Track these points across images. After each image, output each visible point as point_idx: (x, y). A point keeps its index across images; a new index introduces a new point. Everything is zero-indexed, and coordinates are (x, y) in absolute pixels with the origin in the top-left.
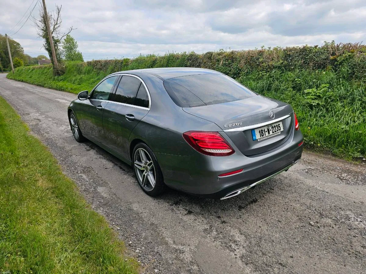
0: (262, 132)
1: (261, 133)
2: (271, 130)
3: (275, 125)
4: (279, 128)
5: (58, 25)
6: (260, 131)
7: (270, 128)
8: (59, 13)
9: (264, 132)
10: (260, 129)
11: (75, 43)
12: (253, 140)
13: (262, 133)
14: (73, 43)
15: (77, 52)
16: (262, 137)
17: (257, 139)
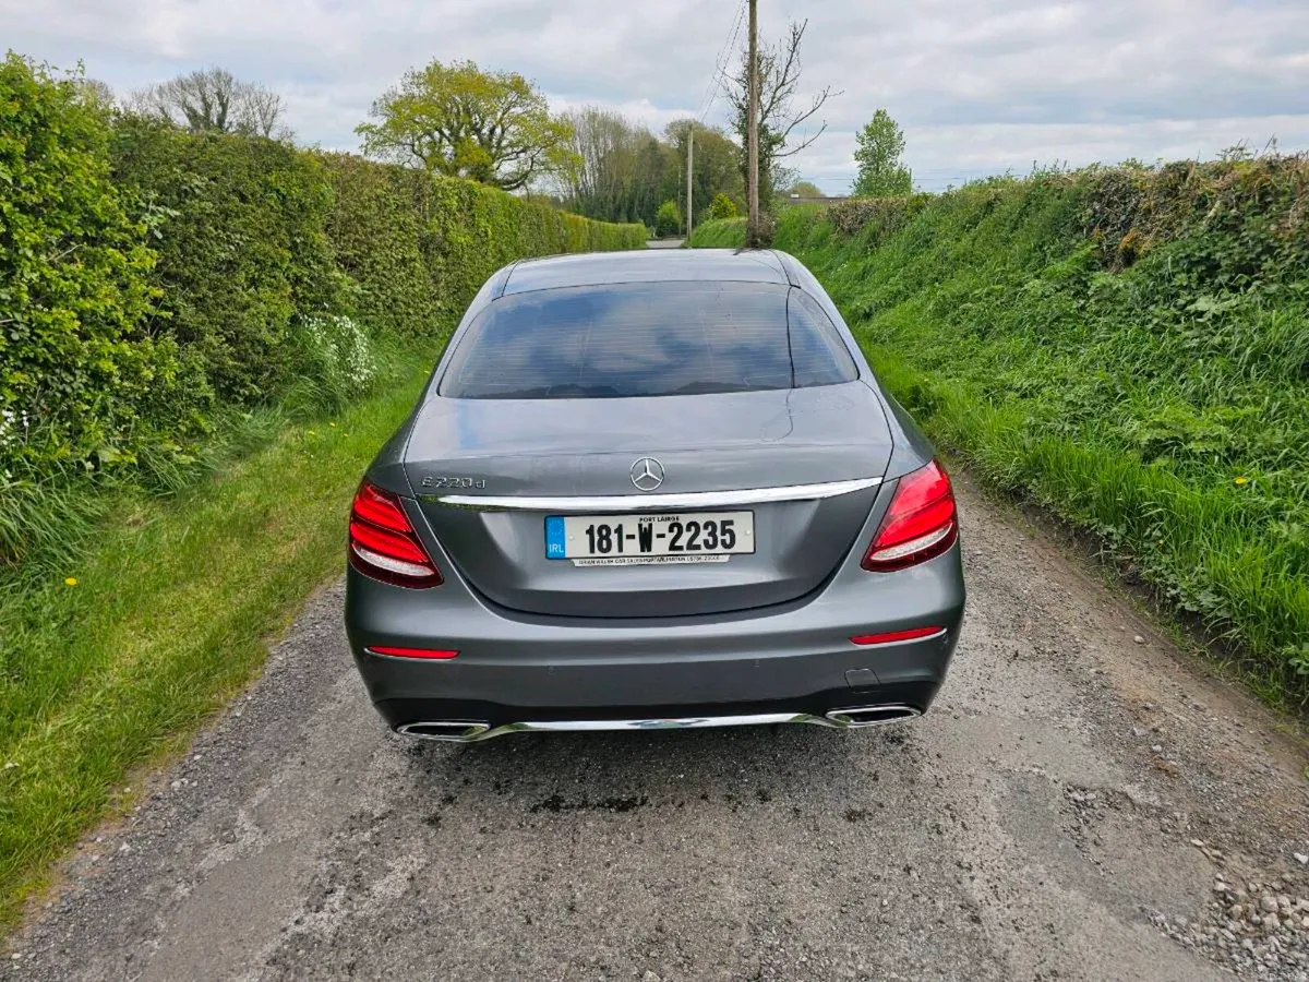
0: (604, 532)
1: (597, 538)
2: (661, 536)
3: (701, 519)
4: (727, 538)
5: (786, 88)
6: (592, 527)
7: (660, 526)
8: (795, 46)
9: (614, 537)
10: (597, 522)
11: (896, 136)
12: (547, 557)
13: (600, 539)
14: (891, 135)
15: (896, 169)
16: (597, 553)
17: (567, 556)
